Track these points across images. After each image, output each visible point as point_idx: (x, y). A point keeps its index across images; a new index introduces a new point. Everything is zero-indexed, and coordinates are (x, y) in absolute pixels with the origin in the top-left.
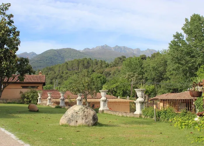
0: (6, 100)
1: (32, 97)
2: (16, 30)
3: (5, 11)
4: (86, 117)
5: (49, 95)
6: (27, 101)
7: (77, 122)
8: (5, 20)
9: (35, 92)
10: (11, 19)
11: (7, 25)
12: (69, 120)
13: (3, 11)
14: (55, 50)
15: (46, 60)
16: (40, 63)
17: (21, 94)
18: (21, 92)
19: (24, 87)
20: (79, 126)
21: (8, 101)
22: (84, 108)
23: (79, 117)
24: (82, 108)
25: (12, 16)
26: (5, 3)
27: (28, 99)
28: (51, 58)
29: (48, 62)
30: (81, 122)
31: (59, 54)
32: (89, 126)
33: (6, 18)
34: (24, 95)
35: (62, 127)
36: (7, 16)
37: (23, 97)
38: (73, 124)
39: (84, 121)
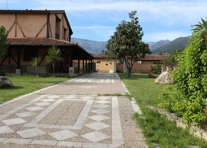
0: (142, 71)
1: (158, 70)
2: (140, 27)
3: (133, 16)
4: (170, 79)
5: (167, 68)
6: (155, 72)
7: (164, 81)
8: (134, 21)
9: (160, 66)
10: (137, 20)
11: (134, 24)
12: (160, 80)
13: (132, 16)
14: (183, 38)
15: (177, 45)
16: (172, 47)
17: (151, 68)
18: (151, 66)
19: (154, 63)
20: (165, 84)
21: (143, 72)
22: (169, 73)
23: (166, 78)
24: (168, 74)
25: (137, 18)
26: (133, 11)
27: (155, 71)
28: (180, 44)
29: (178, 46)
30: (166, 81)
31: (186, 40)
32: (171, 84)
33: (134, 20)
34: (153, 68)
35: (156, 84)
36: (134, 19)
37: (153, 70)
38: (161, 82)
39: (168, 81)
